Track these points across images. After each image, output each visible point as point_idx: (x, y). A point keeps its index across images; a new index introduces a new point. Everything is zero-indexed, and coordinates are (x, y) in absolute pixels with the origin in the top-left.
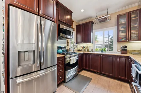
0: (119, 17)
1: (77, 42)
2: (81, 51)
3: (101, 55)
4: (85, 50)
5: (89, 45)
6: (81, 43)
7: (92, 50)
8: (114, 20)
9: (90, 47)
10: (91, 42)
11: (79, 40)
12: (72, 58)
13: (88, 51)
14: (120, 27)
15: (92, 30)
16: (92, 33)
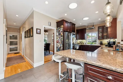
0: (99, 27)
1: (77, 39)
2: (79, 44)
3: (90, 46)
4: (81, 44)
5: (84, 41)
6: (79, 39)
7: (85, 43)
8: (97, 28)
9: (84, 42)
10: (85, 39)
11: (78, 38)
12: (77, 47)
13: (83, 44)
14: (100, 32)
15: (85, 32)
16: (85, 34)
